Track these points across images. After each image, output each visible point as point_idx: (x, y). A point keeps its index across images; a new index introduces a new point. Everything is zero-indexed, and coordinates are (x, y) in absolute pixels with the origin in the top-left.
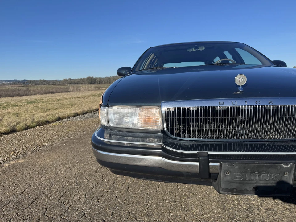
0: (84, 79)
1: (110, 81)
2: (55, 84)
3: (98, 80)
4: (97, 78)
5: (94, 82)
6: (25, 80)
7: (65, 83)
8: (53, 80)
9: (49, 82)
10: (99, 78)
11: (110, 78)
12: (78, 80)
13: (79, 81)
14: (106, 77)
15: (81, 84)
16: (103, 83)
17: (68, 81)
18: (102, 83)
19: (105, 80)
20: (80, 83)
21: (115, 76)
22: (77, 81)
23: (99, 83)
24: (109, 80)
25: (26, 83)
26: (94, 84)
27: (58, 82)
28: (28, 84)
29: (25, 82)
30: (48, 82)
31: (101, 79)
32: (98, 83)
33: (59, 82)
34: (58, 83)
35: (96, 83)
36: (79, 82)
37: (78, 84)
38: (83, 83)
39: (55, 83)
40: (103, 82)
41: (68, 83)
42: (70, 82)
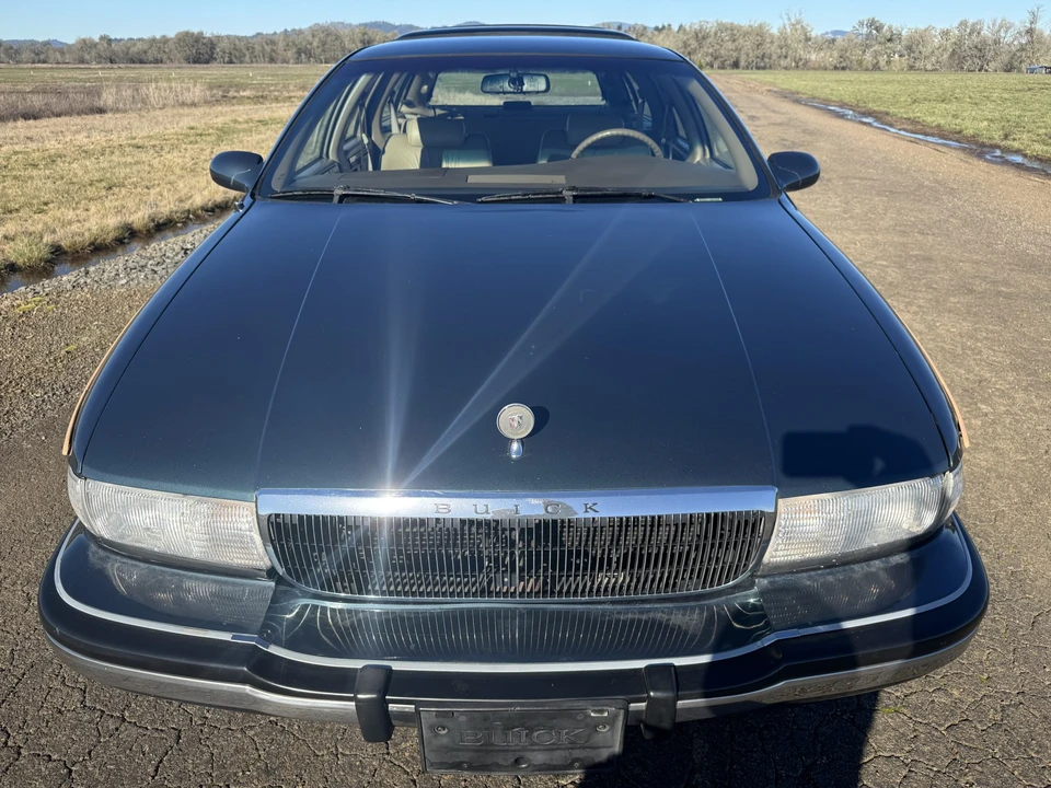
0: (165, 40)
1: (273, 50)
2: (44, 62)
3: (224, 45)
4: (219, 38)
5: (206, 56)
7: (87, 57)
8: (33, 43)
9: (17, 52)
10: (228, 37)
11: (271, 41)
12: (139, 46)
13: (145, 47)
14: (258, 34)
15: (158, 61)
16: (247, 59)
17: (99, 46)
18: (241, 62)
19: (253, 48)
20: (150, 58)
21: (294, 30)
22: (135, 49)
23: (231, 62)
24: (268, 49)
26: (207, 62)
27: (55, 50)
30: (11, 48)
31: (237, 42)
32: (227, 59)
33: (62, 53)
34: (58, 55)
35: (215, 59)
36: (145, 52)
37: (142, 62)
38: (165, 57)
39: (42, 57)
40: (244, 55)
41: (100, 59)
42: (109, 54)
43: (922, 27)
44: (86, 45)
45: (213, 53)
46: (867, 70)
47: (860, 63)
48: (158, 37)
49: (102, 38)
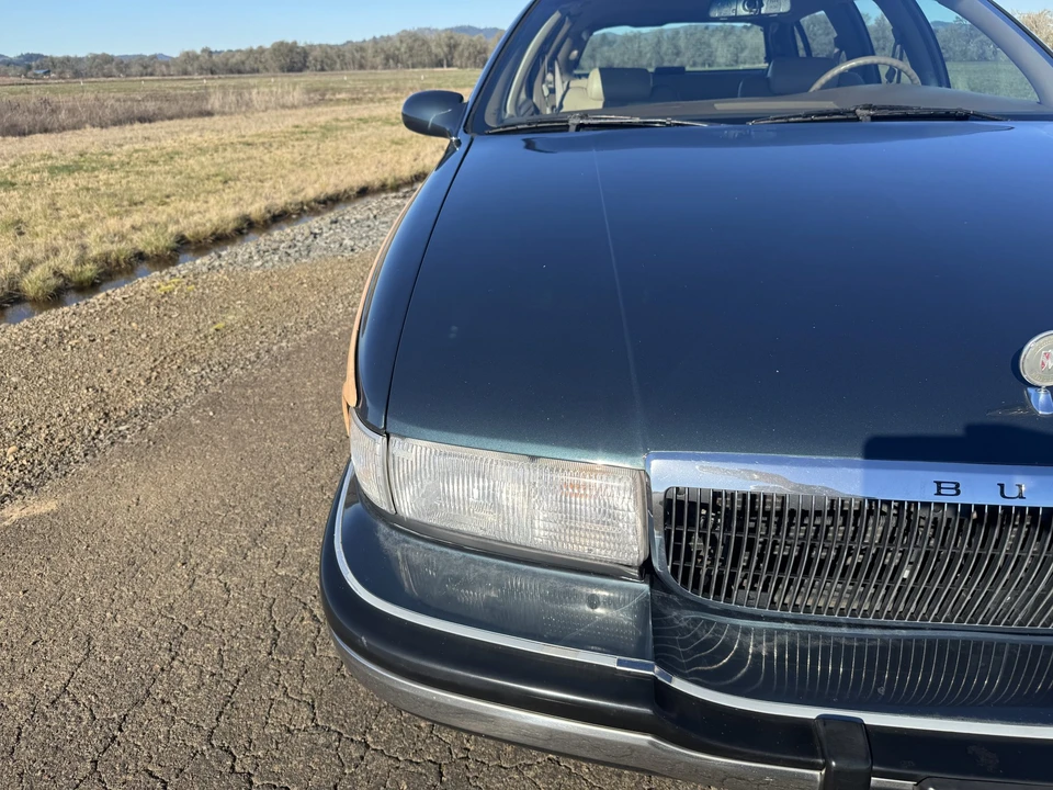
0: (262, 51)
1: (362, 57)
2: (152, 75)
3: (316, 53)
4: (312, 47)
5: (300, 65)
6: (30, 57)
7: (190, 68)
8: (141, 57)
9: (127, 66)
10: (320, 46)
11: (360, 48)
12: (238, 57)
13: (243, 58)
14: (348, 42)
15: (255, 71)
16: (338, 66)
17: (201, 58)
18: (332, 69)
19: (344, 56)
20: (248, 68)
21: (382, 37)
22: (233, 60)
23: (323, 70)
24: (358, 56)
25: (38, 68)
26: (300, 70)
27: (161, 64)
28: (45, 73)
29: (33, 64)
30: (122, 62)
31: (329, 50)
32: (319, 67)
33: (168, 66)
34: (164, 68)
35: (308, 67)
36: (243, 63)
37: (240, 72)
38: (261, 67)
39: (149, 70)
40: (335, 62)
41: (201, 70)
42: (209, 65)
43: (1035, 12)
44: (190, 58)
45: (305, 61)
48: (255, 48)
49: (204, 51)
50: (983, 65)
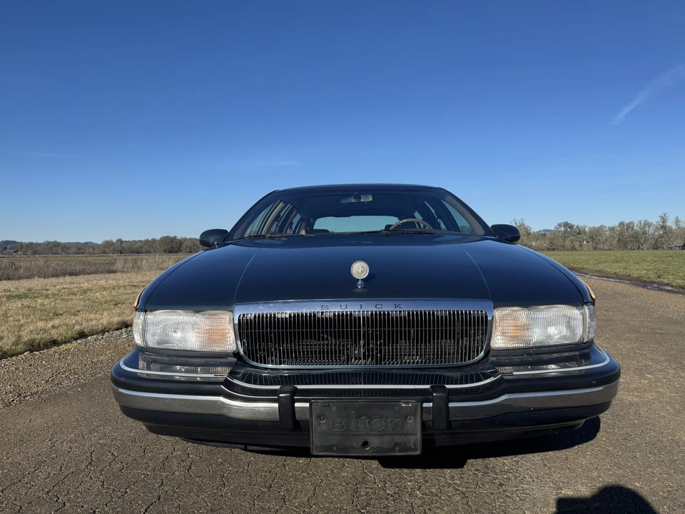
0: (154, 241)
2: (83, 253)
3: (188, 243)
4: (185, 240)
5: (176, 249)
6: (7, 242)
7: (107, 250)
8: (78, 243)
9: (68, 248)
10: (190, 239)
12: (139, 244)
13: (142, 245)
15: (148, 252)
17: (116, 245)
20: (144, 251)
22: (136, 246)
23: (190, 252)
25: (11, 249)
26: (176, 252)
27: (89, 248)
28: (14, 252)
29: (9, 246)
30: (65, 246)
31: (195, 241)
32: (188, 250)
33: (94, 249)
34: (91, 250)
35: (181, 251)
36: (141, 248)
37: (138, 253)
38: (152, 250)
39: (81, 251)
40: (199, 248)
41: (114, 251)
42: (120, 249)
43: (597, 225)
44: (108, 244)
45: (180, 247)
46: (568, 250)
47: (563, 246)
48: (150, 239)
49: (118, 241)
50: (574, 252)
